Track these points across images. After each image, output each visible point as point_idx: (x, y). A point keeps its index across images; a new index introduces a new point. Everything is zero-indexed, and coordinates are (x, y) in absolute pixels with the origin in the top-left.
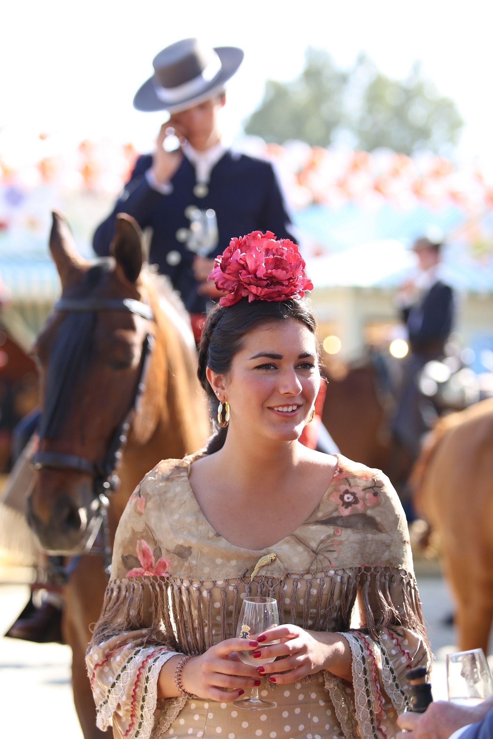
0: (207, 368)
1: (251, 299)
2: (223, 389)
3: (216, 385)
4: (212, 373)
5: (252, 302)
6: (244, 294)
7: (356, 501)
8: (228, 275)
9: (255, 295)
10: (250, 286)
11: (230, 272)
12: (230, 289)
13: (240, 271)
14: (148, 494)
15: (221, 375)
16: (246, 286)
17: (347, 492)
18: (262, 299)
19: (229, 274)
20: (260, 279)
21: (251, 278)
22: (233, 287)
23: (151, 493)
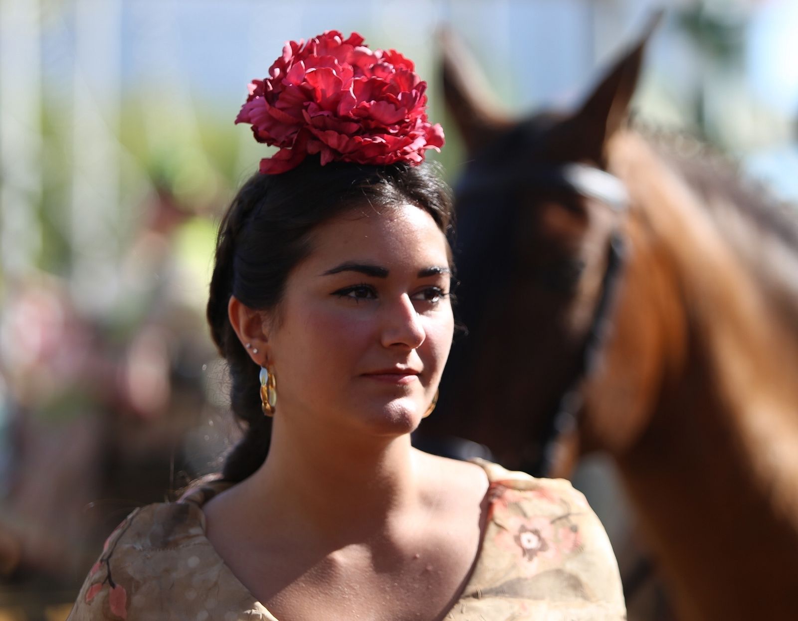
0: (232, 300)
1: (325, 158)
2: (264, 339)
3: (249, 333)
4: (241, 310)
5: (327, 164)
6: (312, 148)
7: (543, 547)
8: (280, 111)
9: (334, 151)
10: (326, 131)
11: (283, 105)
12: (282, 141)
13: (305, 104)
14: (131, 579)
15: (260, 312)
16: (315, 131)
17: (523, 529)
18: (347, 160)
19: (282, 109)
20: (347, 119)
21: (328, 116)
22: (287, 137)
23: (137, 577)
